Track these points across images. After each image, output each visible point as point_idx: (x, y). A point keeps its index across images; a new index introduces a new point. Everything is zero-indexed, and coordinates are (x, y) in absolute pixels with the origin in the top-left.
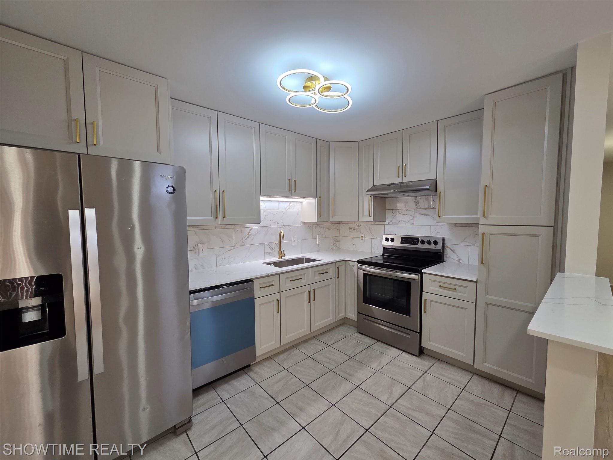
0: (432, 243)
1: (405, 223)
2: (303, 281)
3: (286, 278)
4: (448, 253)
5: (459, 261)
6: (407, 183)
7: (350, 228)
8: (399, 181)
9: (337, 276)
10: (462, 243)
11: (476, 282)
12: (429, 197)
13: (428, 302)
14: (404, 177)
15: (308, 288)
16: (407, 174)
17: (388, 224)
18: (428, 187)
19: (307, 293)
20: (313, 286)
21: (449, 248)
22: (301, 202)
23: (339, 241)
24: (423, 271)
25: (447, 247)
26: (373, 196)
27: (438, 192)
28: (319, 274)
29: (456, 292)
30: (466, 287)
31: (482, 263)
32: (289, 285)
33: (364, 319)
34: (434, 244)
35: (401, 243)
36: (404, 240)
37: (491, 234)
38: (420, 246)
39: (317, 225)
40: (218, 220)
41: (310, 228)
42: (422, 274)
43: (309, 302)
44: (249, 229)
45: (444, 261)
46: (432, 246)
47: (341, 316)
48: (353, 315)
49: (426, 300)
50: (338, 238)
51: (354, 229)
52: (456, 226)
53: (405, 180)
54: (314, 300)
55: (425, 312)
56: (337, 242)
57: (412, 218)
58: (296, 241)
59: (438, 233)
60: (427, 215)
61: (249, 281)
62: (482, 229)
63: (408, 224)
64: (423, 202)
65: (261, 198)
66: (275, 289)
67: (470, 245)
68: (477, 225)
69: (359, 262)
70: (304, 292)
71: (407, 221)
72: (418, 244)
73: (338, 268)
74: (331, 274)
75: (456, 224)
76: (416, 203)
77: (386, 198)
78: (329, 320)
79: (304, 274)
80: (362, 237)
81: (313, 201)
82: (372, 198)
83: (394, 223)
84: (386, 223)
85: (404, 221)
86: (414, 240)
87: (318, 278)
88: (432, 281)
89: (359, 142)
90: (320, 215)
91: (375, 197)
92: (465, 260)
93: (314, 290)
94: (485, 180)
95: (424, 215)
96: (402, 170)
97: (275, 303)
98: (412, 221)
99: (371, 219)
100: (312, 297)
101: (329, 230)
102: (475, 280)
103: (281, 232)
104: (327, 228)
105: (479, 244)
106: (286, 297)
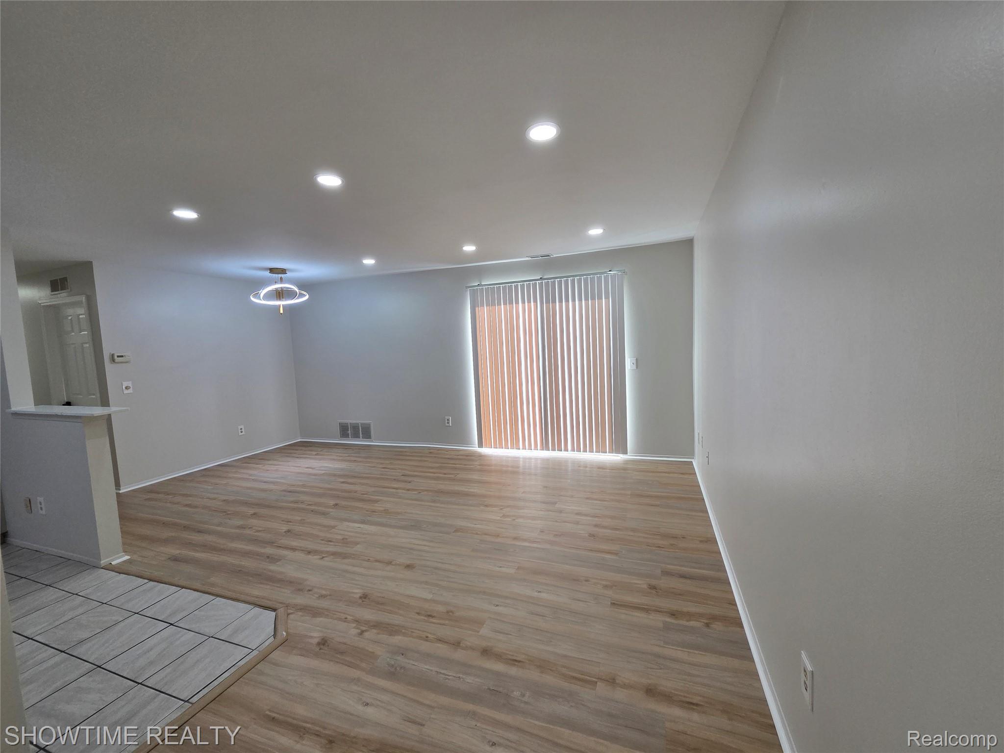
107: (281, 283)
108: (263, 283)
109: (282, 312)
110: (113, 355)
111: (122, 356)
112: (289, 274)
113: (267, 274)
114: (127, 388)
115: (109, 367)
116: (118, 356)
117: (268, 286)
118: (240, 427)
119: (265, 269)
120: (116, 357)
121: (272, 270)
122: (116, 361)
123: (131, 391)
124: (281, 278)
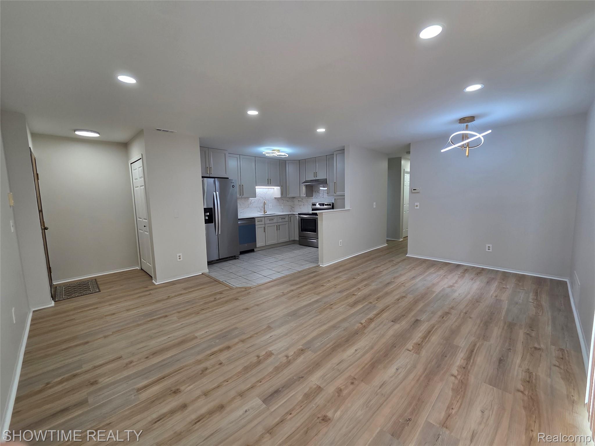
2: (275, 221)
3: (267, 219)
6: (318, 180)
7: (299, 201)
8: (315, 179)
9: (289, 221)
15: (276, 224)
16: (317, 176)
19: (276, 226)
20: (279, 224)
22: (274, 188)
23: (294, 207)
25: (334, 206)
27: (328, 184)
32: (268, 222)
33: (301, 238)
34: (330, 205)
36: (320, 204)
37: (337, 199)
39: (281, 199)
40: (241, 196)
41: (278, 200)
43: (277, 230)
44: (251, 200)
47: (291, 238)
48: (297, 238)
50: (293, 206)
51: (300, 201)
53: (317, 178)
54: (279, 230)
58: (272, 206)
61: (254, 218)
65: (256, 187)
66: (263, 223)
69: (299, 214)
72: (324, 206)
73: (290, 217)
74: (287, 219)
77: (310, 186)
78: (287, 239)
79: (275, 218)
80: (304, 204)
81: (279, 187)
83: (315, 198)
84: (313, 197)
86: (323, 204)
87: (281, 220)
89: (299, 160)
90: (282, 194)
91: (306, 186)
93: (279, 225)
94: (335, 180)
96: (315, 174)
97: (263, 228)
98: (323, 196)
99: (306, 196)
100: (278, 228)
103: (264, 202)
104: (287, 201)
106: (268, 227)
114: (417, 206)
116: (414, 190)
117: (452, 135)
122: (413, 192)
123: (418, 208)
124: (467, 126)
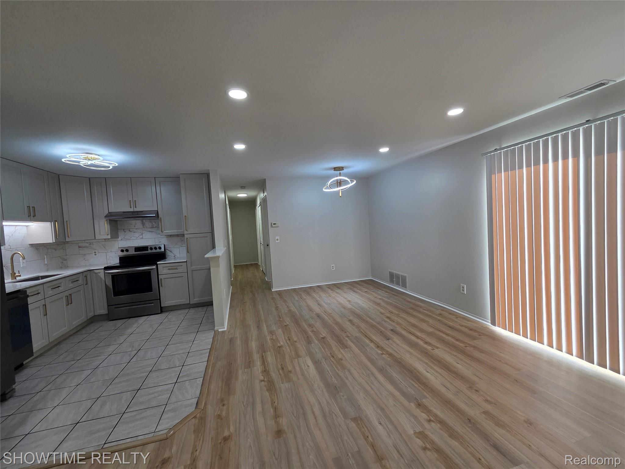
0: (158, 248)
1: (136, 238)
2: (61, 289)
3: (48, 287)
4: (168, 253)
5: (175, 257)
6: (137, 212)
7: (79, 247)
8: (132, 210)
9: (85, 284)
10: (176, 246)
11: (186, 262)
12: (152, 220)
13: (163, 280)
14: (135, 208)
15: (67, 293)
16: (137, 206)
17: (122, 240)
18: (155, 215)
19: (65, 298)
21: (168, 250)
22: (28, 226)
23: (66, 260)
24: (158, 263)
25: (167, 249)
26: (108, 220)
27: (159, 218)
28: (72, 282)
29: (177, 269)
30: (182, 266)
31: (188, 252)
33: (115, 308)
34: (159, 249)
35: (135, 251)
36: (137, 249)
37: (190, 238)
38: (149, 251)
39: (43, 247)
41: (37, 249)
42: (157, 265)
43: (68, 305)
45: (166, 258)
46: (158, 250)
47: (91, 314)
49: (161, 279)
50: (65, 257)
51: (84, 247)
52: (171, 237)
53: (136, 210)
54: (71, 303)
55: (162, 286)
56: (64, 261)
57: (141, 234)
58: (25, 262)
59: (160, 242)
60: (151, 232)
62: (186, 236)
63: (139, 238)
64: (148, 224)
66: (41, 296)
67: (180, 246)
68: (183, 235)
69: (106, 268)
70: (62, 298)
71: (137, 237)
72: (148, 250)
73: (85, 276)
74: (80, 282)
75: (171, 236)
76: (143, 224)
77: (117, 221)
79: (60, 283)
80: (95, 252)
81: (48, 224)
82: (108, 221)
83: (126, 239)
84: (120, 238)
85: (135, 237)
86: (145, 248)
87: (71, 285)
88: (163, 267)
89: (89, 178)
91: (110, 221)
92: (178, 255)
93: (71, 295)
94: (185, 213)
95: (150, 232)
96: (133, 203)
97: (42, 307)
98: (141, 237)
99: (109, 237)
100: (69, 300)
101: (56, 250)
102: (186, 261)
105: (185, 245)
106: (50, 303)
107: (340, 176)
108: (329, 177)
109: (340, 195)
110: (272, 223)
111: (275, 224)
112: (345, 171)
113: (333, 172)
114: (277, 240)
115: (271, 230)
116: (274, 224)
117: (331, 179)
118: (332, 266)
119: (331, 169)
120: (273, 224)
121: (335, 169)
122: (273, 226)
123: (279, 241)
124: (340, 173)
